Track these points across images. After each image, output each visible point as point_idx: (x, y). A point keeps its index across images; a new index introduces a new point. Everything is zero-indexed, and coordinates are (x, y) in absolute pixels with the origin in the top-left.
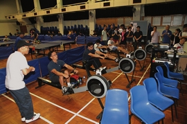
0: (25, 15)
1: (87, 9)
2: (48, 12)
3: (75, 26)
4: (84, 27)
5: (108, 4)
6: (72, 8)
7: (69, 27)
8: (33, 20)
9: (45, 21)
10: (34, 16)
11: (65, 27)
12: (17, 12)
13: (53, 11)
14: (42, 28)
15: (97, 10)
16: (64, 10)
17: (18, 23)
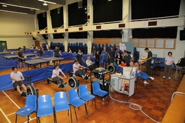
0: (39, 33)
1: (84, 30)
2: (55, 31)
4: (84, 45)
5: (100, 27)
6: (75, 29)
8: (45, 37)
9: (54, 38)
10: (45, 33)
11: (69, 44)
12: (34, 30)
14: (51, 43)
15: (94, 31)
16: (67, 30)
17: (34, 39)
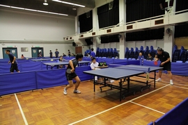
0: (82, 36)
2: (109, 31)
3: (142, 48)
4: (155, 49)
7: (132, 49)
9: (102, 42)
10: (92, 36)
11: (127, 49)
13: (115, 30)
17: (74, 44)
